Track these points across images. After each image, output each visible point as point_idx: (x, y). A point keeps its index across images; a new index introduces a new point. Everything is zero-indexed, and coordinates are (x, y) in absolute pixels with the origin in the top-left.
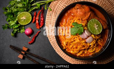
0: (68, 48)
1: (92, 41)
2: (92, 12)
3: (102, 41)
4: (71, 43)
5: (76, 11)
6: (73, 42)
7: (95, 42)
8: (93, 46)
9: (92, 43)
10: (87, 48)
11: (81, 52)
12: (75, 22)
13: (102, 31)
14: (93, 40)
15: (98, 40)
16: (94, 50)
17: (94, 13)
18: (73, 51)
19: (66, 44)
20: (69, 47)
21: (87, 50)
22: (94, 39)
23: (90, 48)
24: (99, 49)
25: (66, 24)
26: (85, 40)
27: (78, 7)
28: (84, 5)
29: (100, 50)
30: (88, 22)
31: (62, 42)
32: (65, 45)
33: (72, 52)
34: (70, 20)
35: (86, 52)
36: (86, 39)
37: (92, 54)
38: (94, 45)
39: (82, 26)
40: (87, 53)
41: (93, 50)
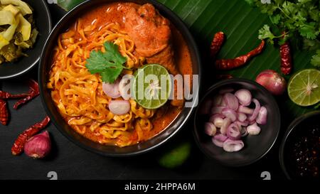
0: (58, 91)
1: (124, 115)
2: (169, 48)
3: (149, 128)
4: (73, 86)
5: (134, 18)
6: (77, 85)
7: (129, 119)
8: (119, 127)
9: (122, 117)
10: (103, 121)
11: (82, 121)
12: (116, 42)
13: (162, 106)
14: (129, 113)
15: (139, 118)
16: (115, 136)
17: (173, 54)
18: (65, 106)
19: (60, 80)
20: (63, 91)
21: (99, 124)
22: (131, 113)
23: (109, 125)
24: (127, 142)
25: (93, 31)
26: (110, 100)
27: (145, 12)
28: (164, 19)
29: (129, 144)
30: (145, 63)
31: (55, 69)
32: (57, 80)
33: (61, 106)
34: (109, 29)
35: (92, 128)
36: (113, 99)
37: (105, 141)
38: (123, 125)
39: (125, 64)
40: (95, 131)
41: (112, 135)
